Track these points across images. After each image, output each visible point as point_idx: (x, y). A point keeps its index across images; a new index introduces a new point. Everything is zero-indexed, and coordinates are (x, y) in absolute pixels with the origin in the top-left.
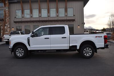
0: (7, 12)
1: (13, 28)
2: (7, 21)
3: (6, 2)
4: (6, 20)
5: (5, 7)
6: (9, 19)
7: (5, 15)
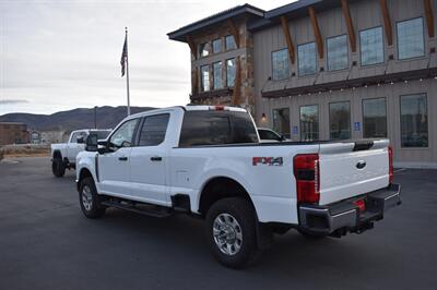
0: (244, 63)
1: (264, 115)
2: (243, 95)
3: (241, 32)
4: (243, 89)
5: (238, 47)
6: (253, 86)
7: (239, 76)
